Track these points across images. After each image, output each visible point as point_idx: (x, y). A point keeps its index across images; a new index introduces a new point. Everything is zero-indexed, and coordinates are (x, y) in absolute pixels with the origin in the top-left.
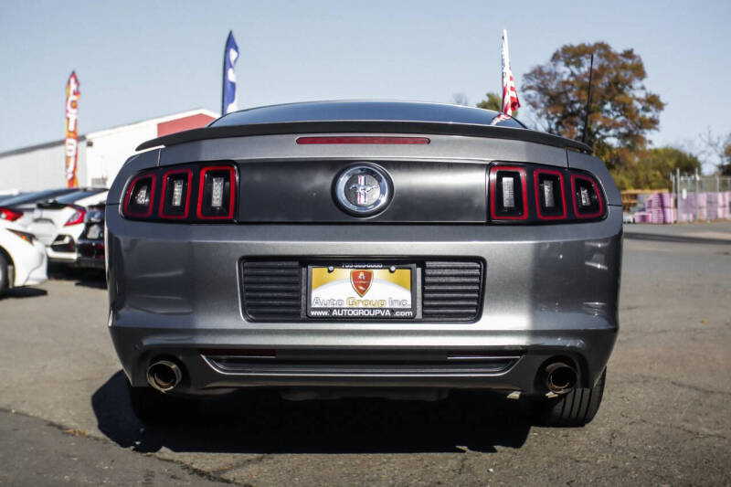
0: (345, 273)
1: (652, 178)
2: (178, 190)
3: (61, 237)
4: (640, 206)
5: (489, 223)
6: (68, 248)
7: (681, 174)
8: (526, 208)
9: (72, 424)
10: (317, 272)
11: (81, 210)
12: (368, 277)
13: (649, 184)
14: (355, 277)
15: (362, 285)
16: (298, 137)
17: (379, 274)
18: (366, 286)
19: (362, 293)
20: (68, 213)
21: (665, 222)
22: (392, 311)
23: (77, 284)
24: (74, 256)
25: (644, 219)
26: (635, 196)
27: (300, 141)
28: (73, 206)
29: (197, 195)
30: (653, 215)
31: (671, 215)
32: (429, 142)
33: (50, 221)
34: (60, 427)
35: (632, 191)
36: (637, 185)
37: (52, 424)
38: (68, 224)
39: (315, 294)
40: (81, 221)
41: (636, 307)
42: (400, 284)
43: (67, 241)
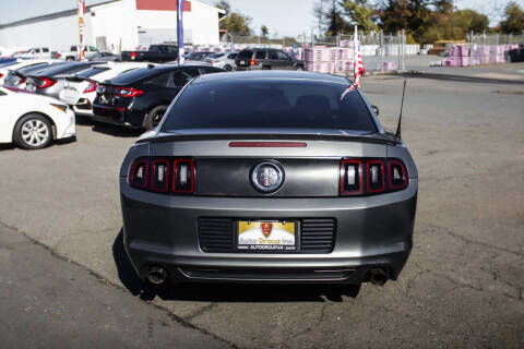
0: (258, 224)
1: (455, 32)
2: (161, 170)
3: (81, 100)
4: (447, 51)
5: (340, 196)
6: (87, 106)
7: (475, 34)
8: (361, 186)
9: (104, 274)
10: (242, 224)
11: (94, 82)
12: (271, 227)
13: (453, 37)
14: (263, 226)
15: (267, 231)
16: (230, 141)
17: (276, 224)
18: (269, 232)
19: (267, 236)
20: (85, 84)
21: (462, 66)
22: (284, 246)
23: (94, 130)
24: (90, 112)
25: (448, 63)
26: (444, 45)
27: (231, 145)
28: (88, 80)
29: (171, 176)
30: (454, 62)
31: (466, 61)
32: (305, 145)
33: (75, 89)
34: (97, 276)
35: (442, 41)
36: (446, 38)
37: (92, 273)
38: (86, 92)
39: (240, 236)
40: (94, 89)
41: (436, 152)
42: (289, 231)
43: (86, 102)
